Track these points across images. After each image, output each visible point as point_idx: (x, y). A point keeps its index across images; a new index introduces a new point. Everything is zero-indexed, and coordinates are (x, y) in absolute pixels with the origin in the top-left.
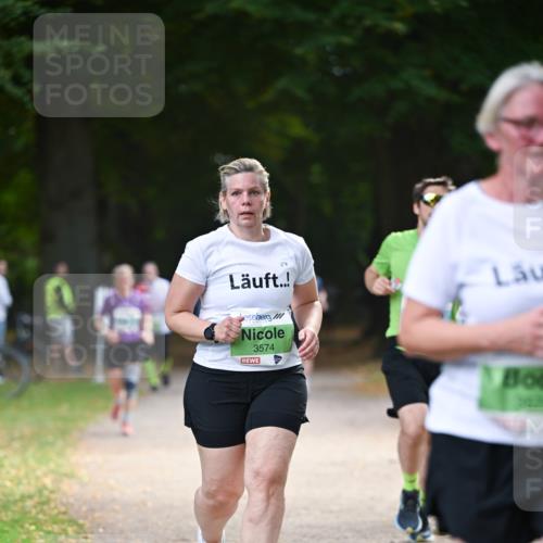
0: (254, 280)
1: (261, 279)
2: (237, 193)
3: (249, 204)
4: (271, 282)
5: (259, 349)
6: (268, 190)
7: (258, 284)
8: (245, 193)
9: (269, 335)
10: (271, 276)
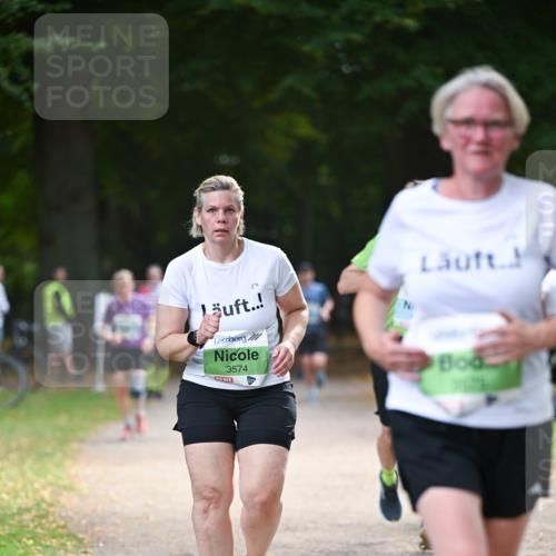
0: (225, 308)
1: (231, 307)
2: (213, 210)
3: (224, 222)
4: (241, 307)
5: (232, 370)
6: (243, 208)
7: (228, 312)
8: (221, 211)
9: (242, 356)
10: (241, 302)
